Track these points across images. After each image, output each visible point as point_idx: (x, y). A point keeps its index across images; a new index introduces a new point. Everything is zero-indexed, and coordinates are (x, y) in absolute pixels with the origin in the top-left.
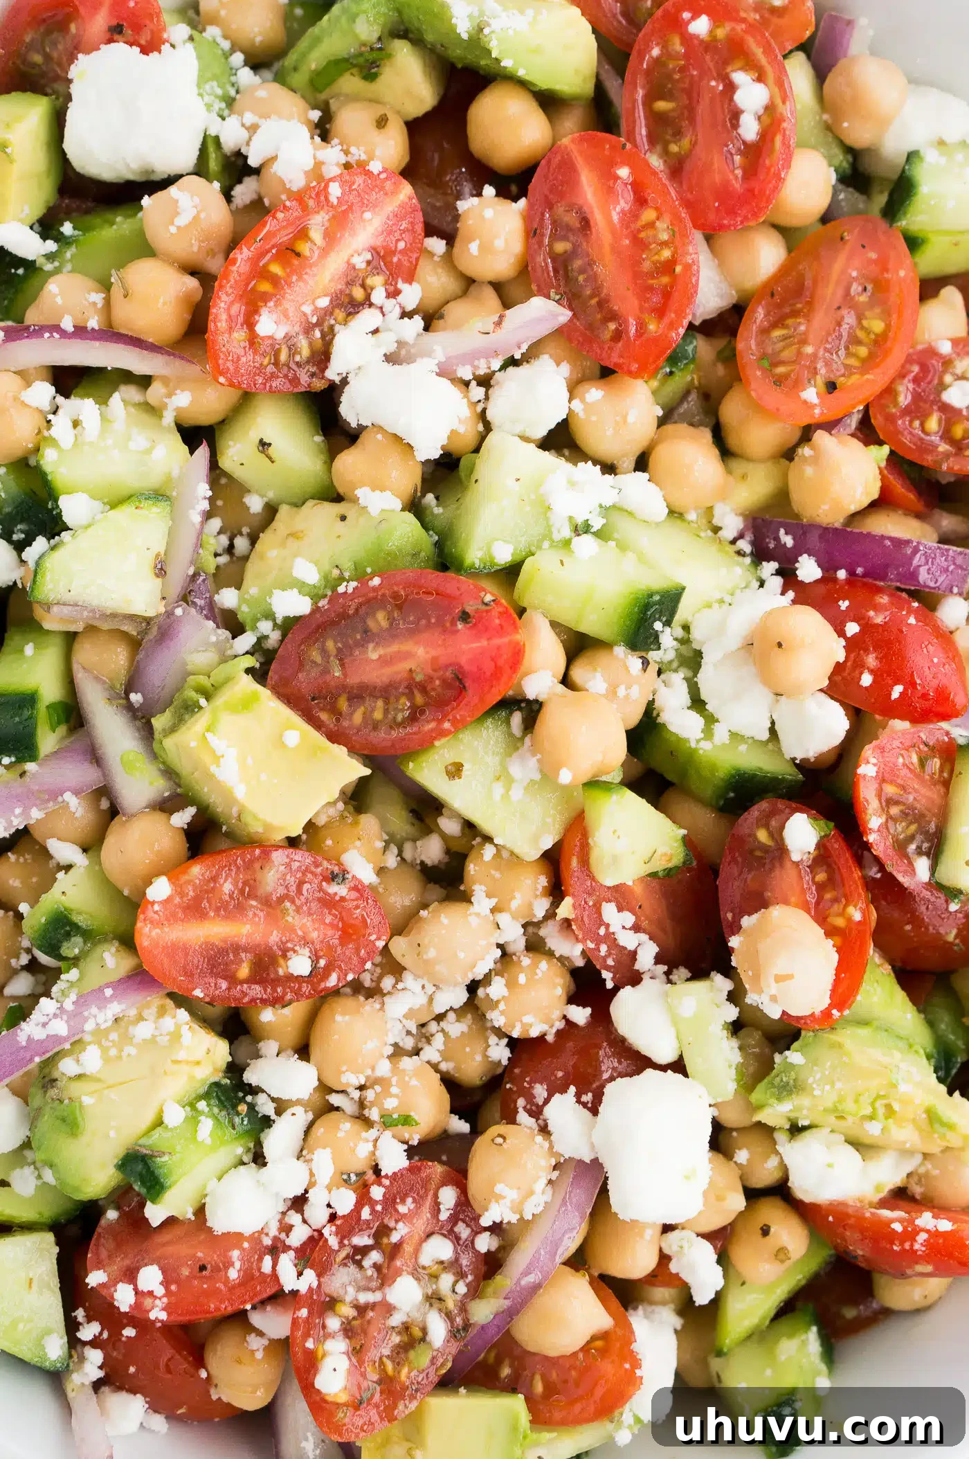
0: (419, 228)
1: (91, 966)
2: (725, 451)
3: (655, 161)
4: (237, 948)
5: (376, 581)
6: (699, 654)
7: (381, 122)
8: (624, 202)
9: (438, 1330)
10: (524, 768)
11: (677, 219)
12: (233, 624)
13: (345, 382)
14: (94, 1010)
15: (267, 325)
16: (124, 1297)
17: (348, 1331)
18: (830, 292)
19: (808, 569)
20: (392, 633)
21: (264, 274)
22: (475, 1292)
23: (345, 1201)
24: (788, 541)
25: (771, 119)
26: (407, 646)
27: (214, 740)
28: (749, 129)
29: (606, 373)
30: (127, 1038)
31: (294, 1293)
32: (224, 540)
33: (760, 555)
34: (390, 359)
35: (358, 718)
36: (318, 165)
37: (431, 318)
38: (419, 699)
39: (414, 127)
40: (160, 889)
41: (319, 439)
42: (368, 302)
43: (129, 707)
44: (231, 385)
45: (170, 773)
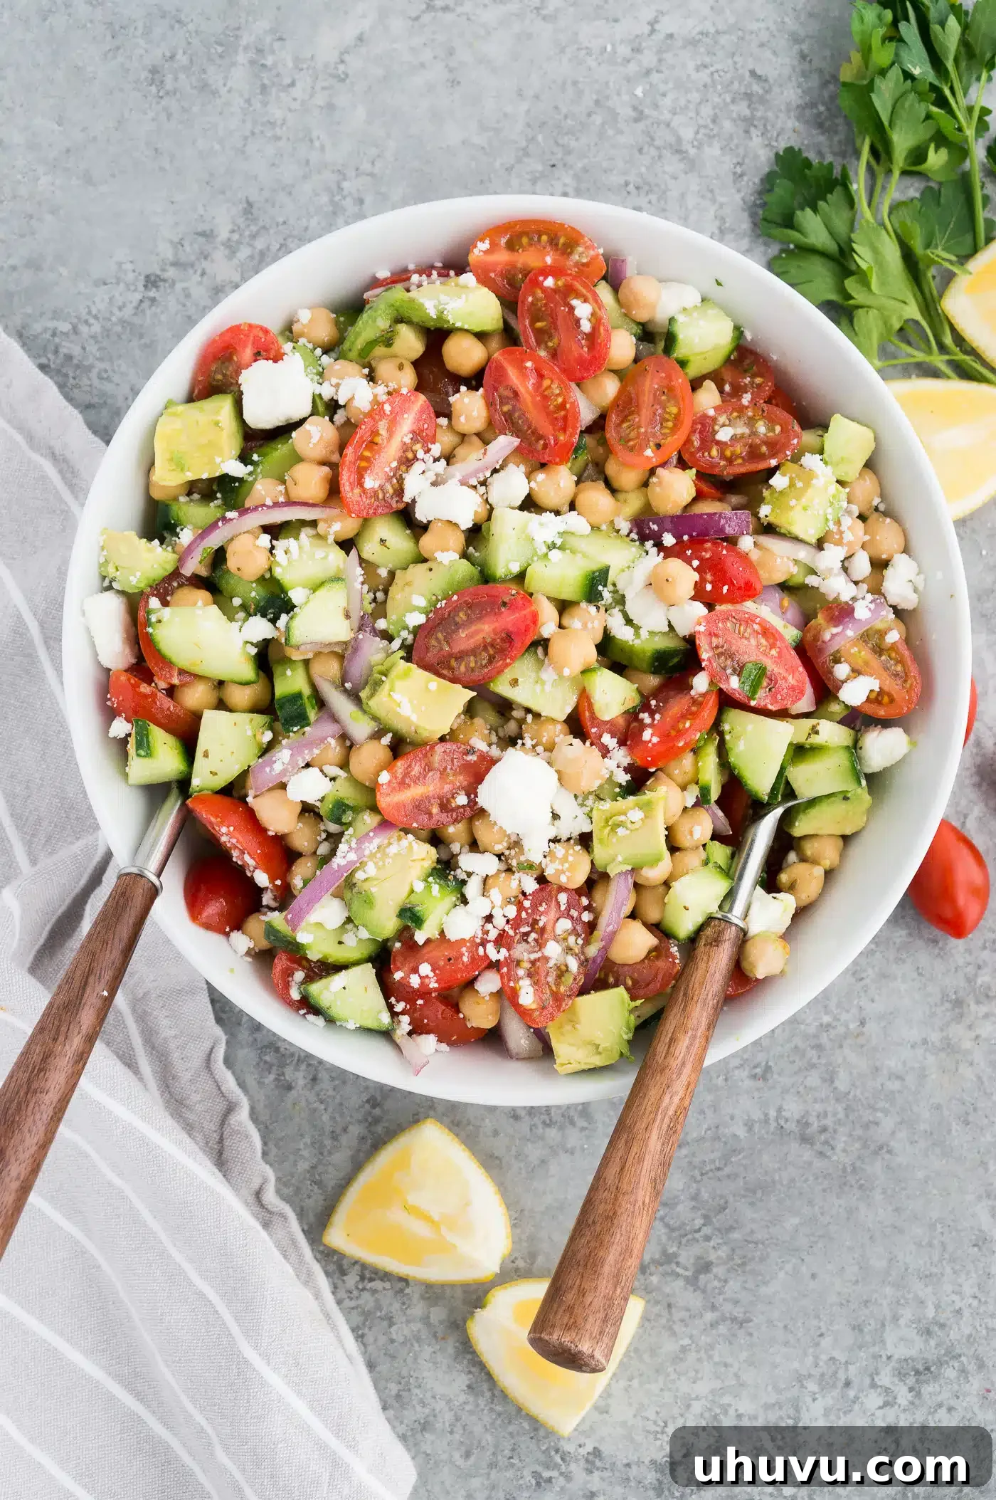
0: (433, 415)
1: (358, 824)
2: (613, 490)
3: (543, 353)
4: (428, 798)
5: (455, 598)
6: (623, 596)
7: (401, 367)
8: (533, 378)
9: (573, 965)
10: (548, 675)
11: (562, 382)
12: (388, 636)
13: (414, 501)
14: (367, 844)
15: (370, 483)
16: (415, 981)
17: (530, 975)
18: (647, 399)
19: (669, 540)
20: (470, 621)
21: (362, 458)
22: (587, 942)
23: (512, 911)
24: (655, 527)
25: (596, 320)
26: (478, 627)
27: (397, 697)
28: (586, 326)
29: (543, 466)
30: (385, 855)
31: (498, 961)
32: (371, 595)
33: (643, 539)
34: (434, 484)
35: (463, 668)
36: (375, 396)
37: (449, 458)
38: (491, 652)
39: (416, 364)
40: (384, 777)
41: (408, 532)
42: (415, 458)
43: (346, 691)
44: (358, 517)
45: (375, 718)
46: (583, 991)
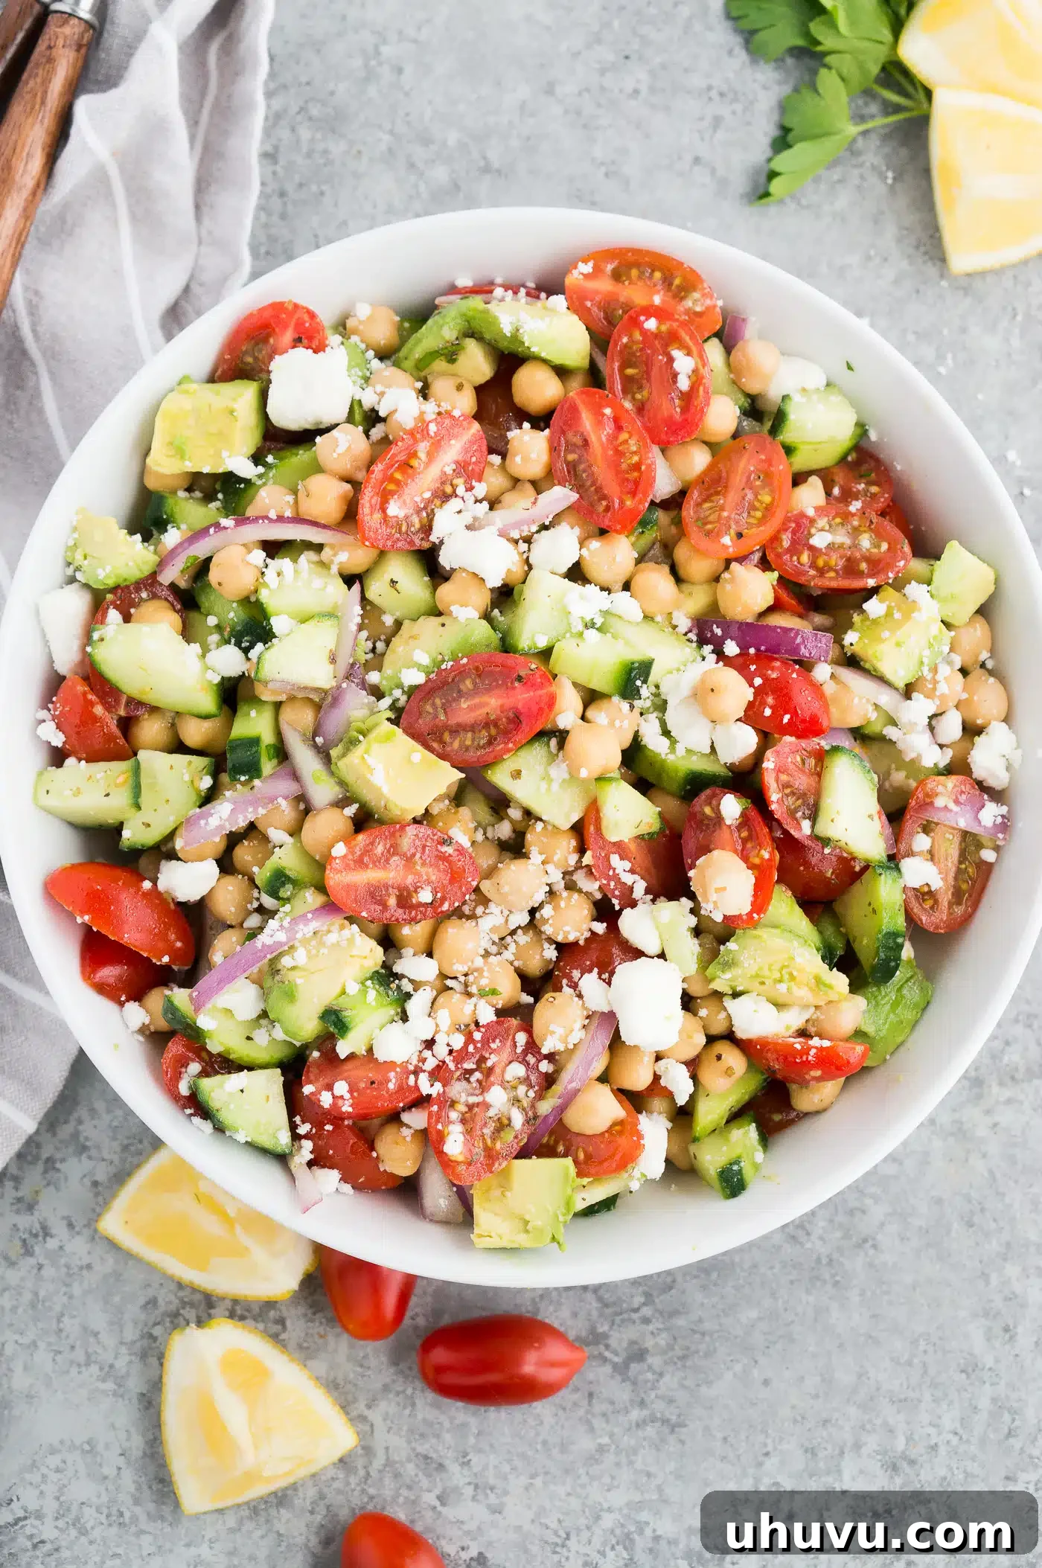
0: (484, 448)
1: (297, 902)
2: (678, 579)
3: (628, 405)
4: (386, 887)
5: (465, 661)
6: (665, 702)
7: (460, 387)
8: (609, 428)
9: (518, 1119)
10: (559, 771)
11: (641, 439)
12: (377, 693)
13: (442, 542)
14: (301, 926)
15: (394, 509)
16: (326, 1100)
17: (463, 1121)
18: (737, 480)
19: (731, 648)
20: (476, 691)
21: (391, 479)
22: (540, 1097)
23: (458, 1041)
24: (718, 632)
25: (697, 378)
26: (485, 699)
27: (370, 760)
28: (684, 384)
29: (603, 532)
30: (322, 944)
31: (429, 1096)
32: (370, 645)
33: (702, 641)
34: (468, 528)
35: (456, 745)
36: (422, 413)
37: (493, 504)
38: (493, 731)
39: (480, 390)
40: (339, 850)
41: (427, 579)
42: (454, 494)
43: (315, 746)
44: (373, 546)
45: (342, 783)
46: (523, 1154)
